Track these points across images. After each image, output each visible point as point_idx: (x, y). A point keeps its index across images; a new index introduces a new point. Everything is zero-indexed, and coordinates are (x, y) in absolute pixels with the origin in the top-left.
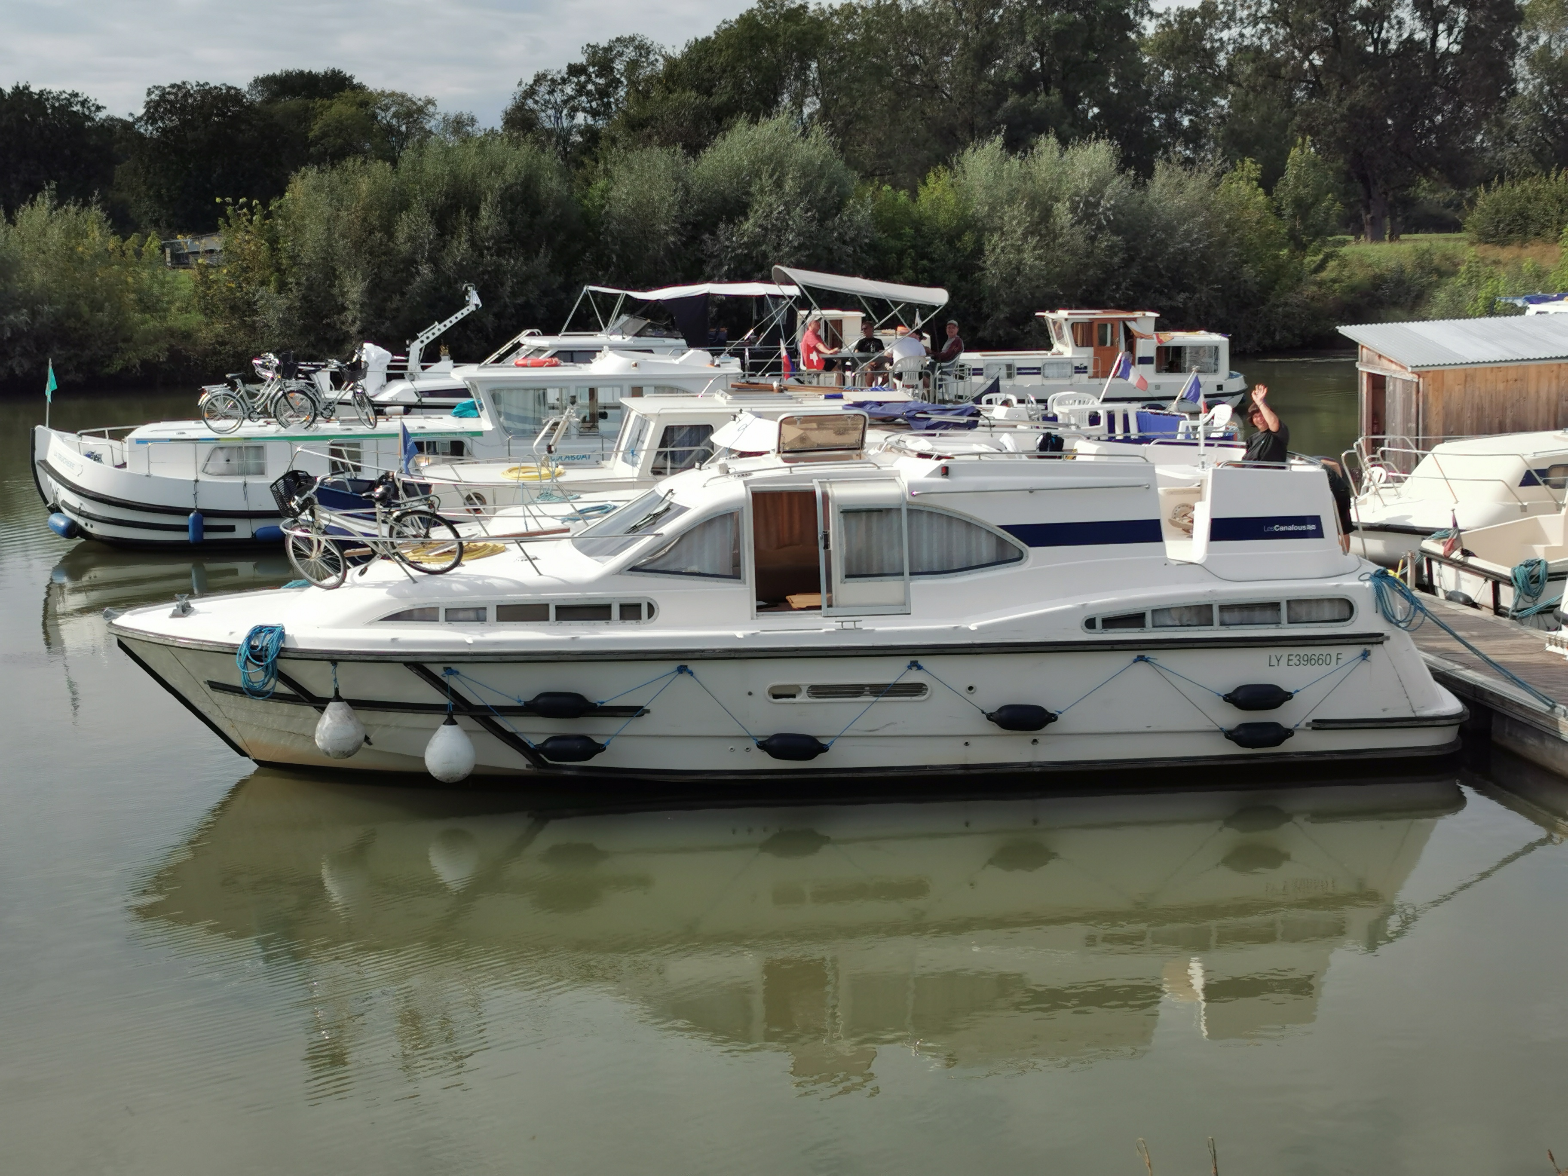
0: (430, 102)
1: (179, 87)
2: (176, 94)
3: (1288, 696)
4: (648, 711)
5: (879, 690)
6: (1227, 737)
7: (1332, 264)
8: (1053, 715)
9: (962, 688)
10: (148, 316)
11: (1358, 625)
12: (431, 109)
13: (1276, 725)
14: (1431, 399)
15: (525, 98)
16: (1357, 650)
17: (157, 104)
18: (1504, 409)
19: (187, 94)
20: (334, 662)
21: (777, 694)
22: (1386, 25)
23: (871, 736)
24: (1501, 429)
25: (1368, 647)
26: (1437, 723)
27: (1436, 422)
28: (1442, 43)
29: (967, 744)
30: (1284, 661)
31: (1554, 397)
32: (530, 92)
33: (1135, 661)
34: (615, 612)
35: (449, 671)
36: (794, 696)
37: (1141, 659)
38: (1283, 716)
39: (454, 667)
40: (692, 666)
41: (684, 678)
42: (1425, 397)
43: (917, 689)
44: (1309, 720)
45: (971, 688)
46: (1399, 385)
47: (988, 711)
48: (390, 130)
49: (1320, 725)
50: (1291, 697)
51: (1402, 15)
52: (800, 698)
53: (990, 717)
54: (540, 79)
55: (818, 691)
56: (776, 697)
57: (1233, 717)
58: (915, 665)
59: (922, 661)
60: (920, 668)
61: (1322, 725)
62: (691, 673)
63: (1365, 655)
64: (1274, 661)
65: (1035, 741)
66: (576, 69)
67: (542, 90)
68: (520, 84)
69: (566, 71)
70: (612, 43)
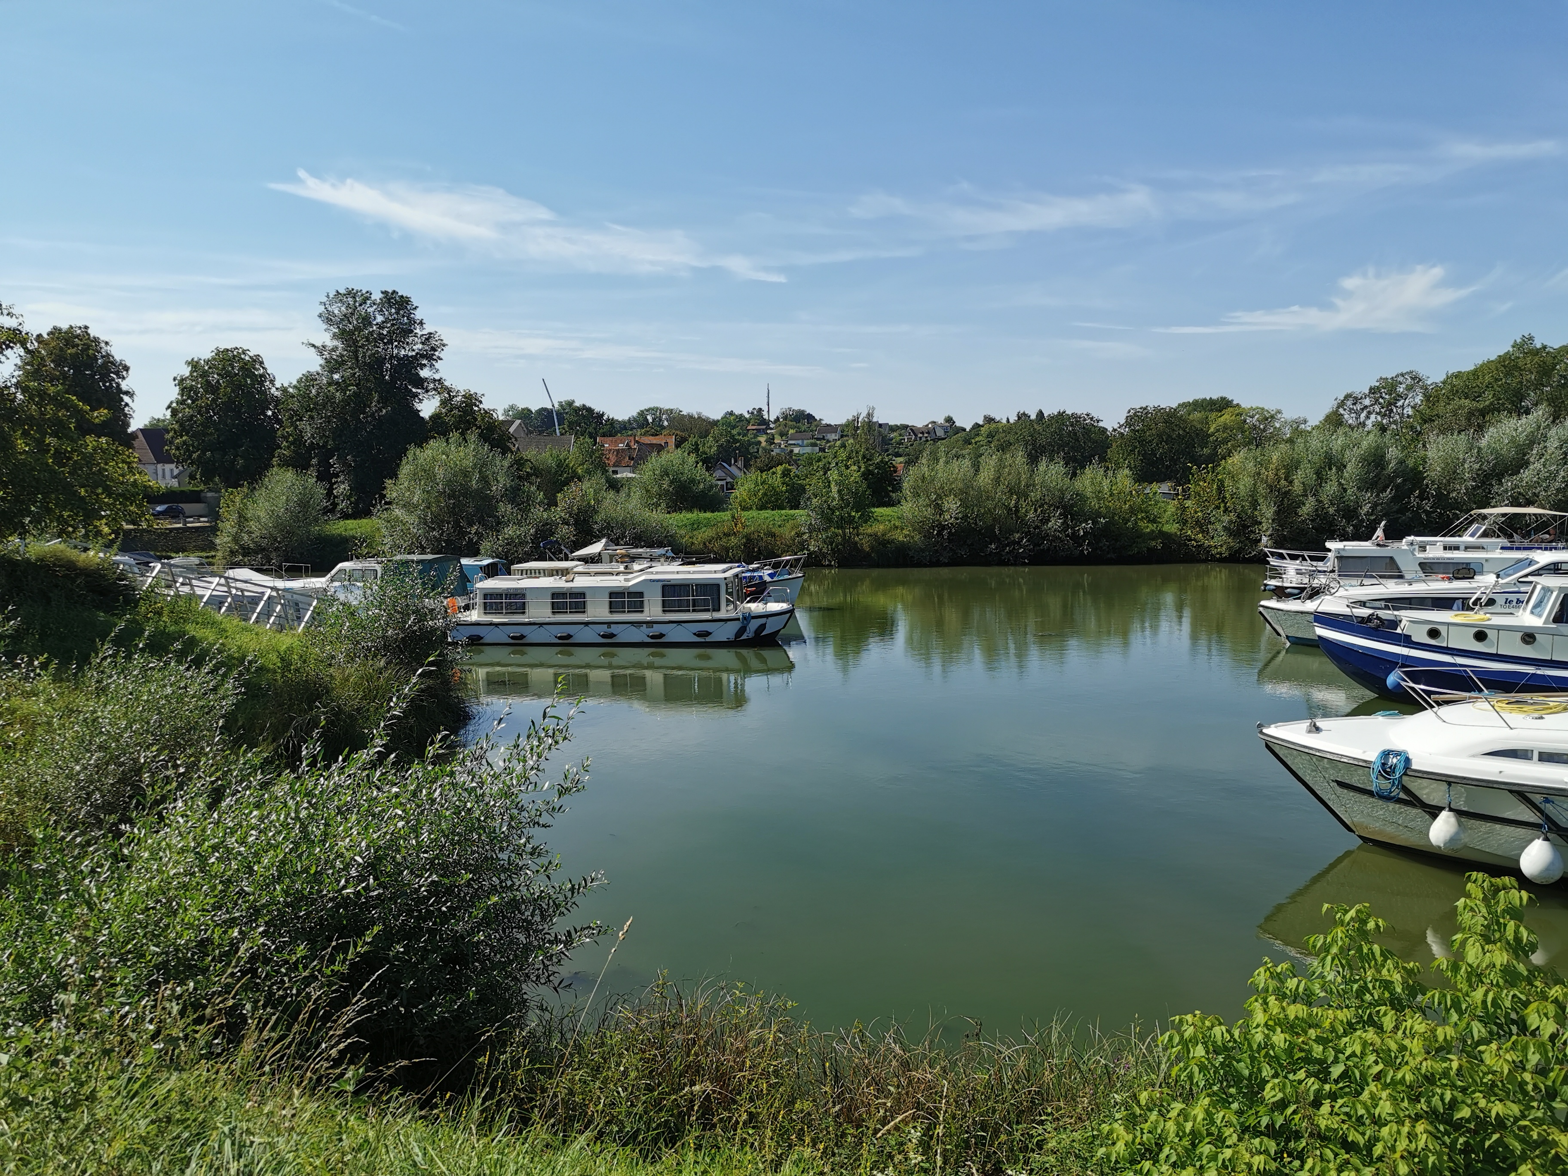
0: (1279, 412)
1: (1144, 408)
2: (1142, 412)
10: (1151, 525)
12: (1278, 415)
15: (1338, 407)
17: (1131, 418)
20: (1449, 784)
32: (1342, 404)
35: (1546, 801)
39: (1550, 797)
48: (1254, 428)
54: (1347, 397)
66: (1373, 390)
67: (1349, 403)
68: (1336, 399)
69: (1367, 392)
70: (1397, 376)
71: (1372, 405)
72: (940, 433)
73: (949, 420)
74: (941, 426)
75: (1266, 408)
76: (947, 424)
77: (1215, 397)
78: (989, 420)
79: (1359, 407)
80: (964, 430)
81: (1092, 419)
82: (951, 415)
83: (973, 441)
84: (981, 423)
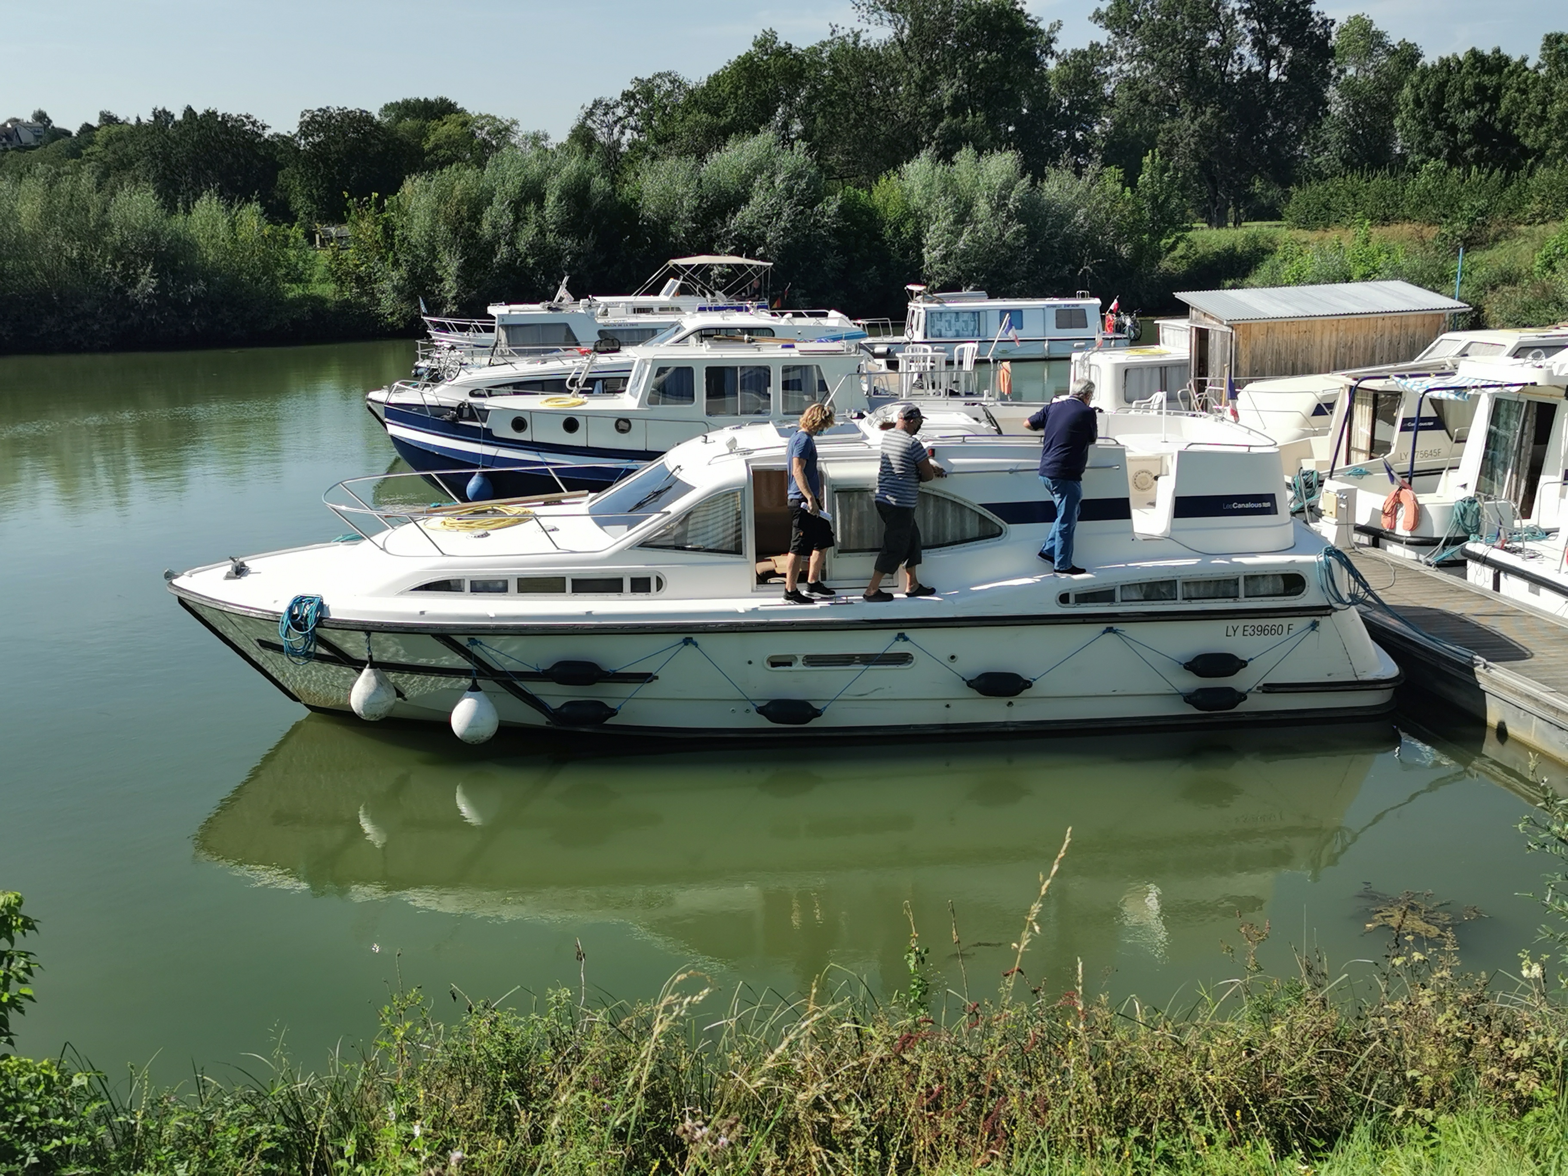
0: (515, 123)
1: (325, 111)
2: (322, 117)
3: (1244, 664)
4: (657, 678)
5: (868, 660)
6: (1185, 701)
7: (1182, 245)
8: (1029, 682)
9: (944, 656)
10: (294, 286)
11: (1310, 597)
12: (515, 128)
13: (1231, 690)
14: (1241, 346)
15: (585, 119)
16: (1307, 621)
17: (308, 123)
18: (1296, 353)
19: (330, 117)
20: (368, 633)
21: (775, 663)
22: (1230, 61)
23: (861, 698)
24: (1294, 371)
25: (1317, 619)
26: (1377, 686)
27: (1245, 365)
28: (1273, 75)
29: (948, 706)
30: (1240, 631)
31: (1334, 345)
32: (590, 114)
33: (1104, 633)
34: (627, 585)
35: (473, 642)
36: (790, 664)
37: (1109, 630)
38: (1239, 681)
39: (477, 638)
40: (696, 637)
41: (690, 648)
42: (1237, 344)
43: (903, 659)
44: (1261, 684)
45: (953, 657)
46: (1218, 334)
47: (968, 679)
48: (485, 144)
49: (1270, 688)
50: (1246, 665)
51: (1242, 52)
52: (798, 666)
53: (970, 684)
54: (596, 104)
55: (813, 661)
56: (774, 665)
57: (1192, 682)
58: (902, 637)
59: (908, 633)
60: (906, 639)
61: (1272, 689)
62: (696, 645)
63: (1314, 626)
64: (1231, 632)
65: (1010, 704)
66: (627, 96)
67: (599, 112)
68: (583, 107)
69: (619, 98)
70: (654, 78)
71: (626, 117)
72: (27, 137)
73: (41, 117)
74: (27, 126)
75: (498, 117)
76: (38, 124)
77: (432, 98)
78: (108, 119)
79: (610, 118)
80: (68, 134)
81: (254, 123)
82: (44, 109)
83: (84, 152)
84: (95, 123)
